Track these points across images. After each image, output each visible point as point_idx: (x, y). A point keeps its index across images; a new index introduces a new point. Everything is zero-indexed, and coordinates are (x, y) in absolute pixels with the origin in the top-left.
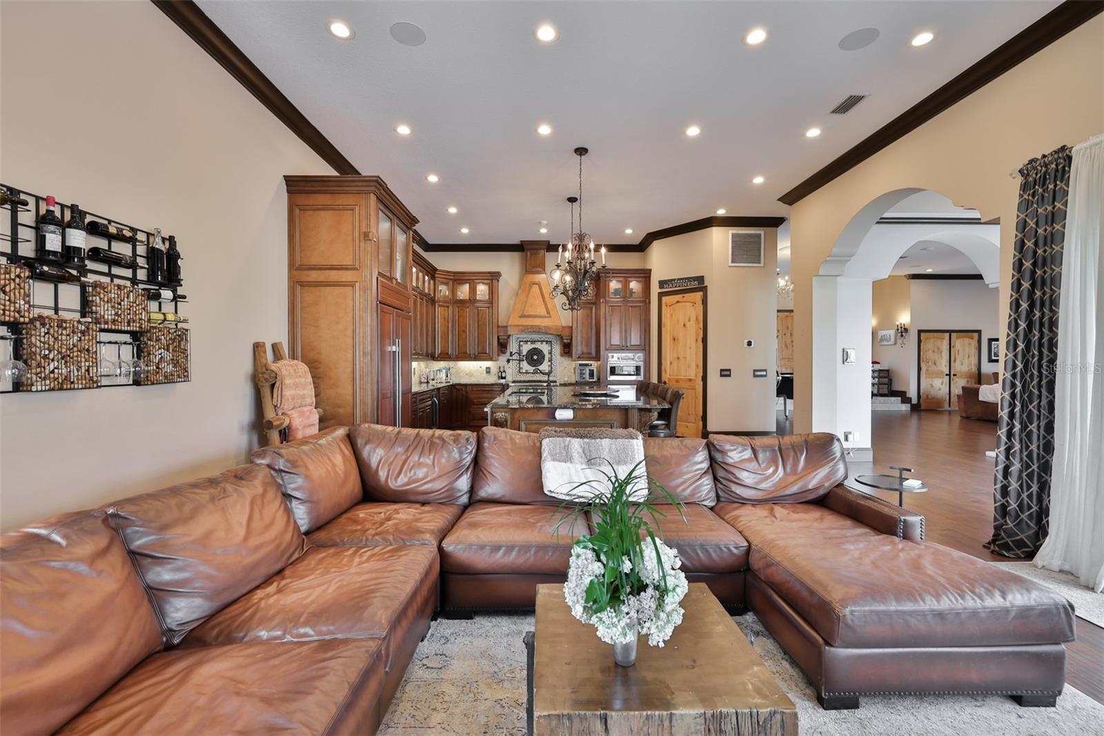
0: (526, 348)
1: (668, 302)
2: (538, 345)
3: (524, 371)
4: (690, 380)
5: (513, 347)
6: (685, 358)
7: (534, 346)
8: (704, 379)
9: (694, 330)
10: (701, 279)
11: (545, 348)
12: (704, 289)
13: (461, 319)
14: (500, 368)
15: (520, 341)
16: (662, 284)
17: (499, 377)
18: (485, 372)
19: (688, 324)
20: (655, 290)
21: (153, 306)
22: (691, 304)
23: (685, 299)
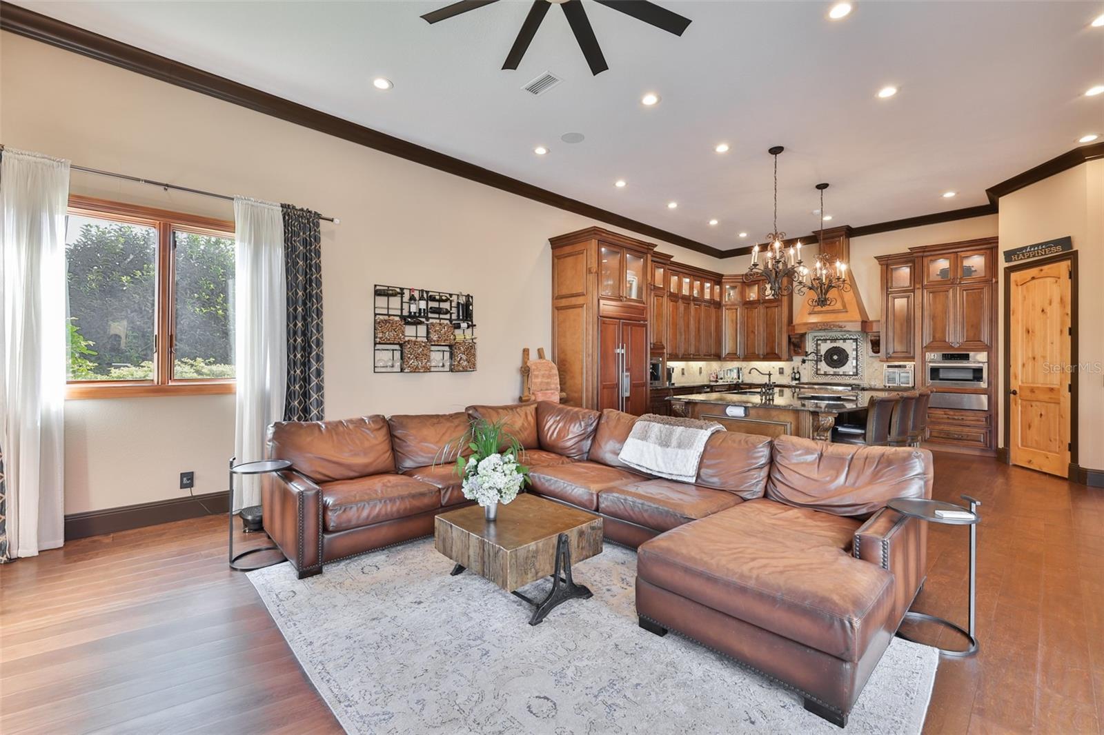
0: (824, 347)
1: (1018, 280)
2: (840, 344)
3: (823, 373)
4: (1052, 390)
5: (810, 346)
6: (1044, 357)
7: (835, 345)
8: (1074, 388)
9: (1057, 317)
10: (1066, 242)
11: (849, 347)
12: (1073, 257)
13: (750, 320)
14: (793, 369)
15: (817, 340)
16: (1009, 255)
17: (792, 378)
18: (778, 373)
19: (1048, 310)
20: (1002, 264)
21: (457, 332)
22: (1053, 280)
23: (1042, 274)
